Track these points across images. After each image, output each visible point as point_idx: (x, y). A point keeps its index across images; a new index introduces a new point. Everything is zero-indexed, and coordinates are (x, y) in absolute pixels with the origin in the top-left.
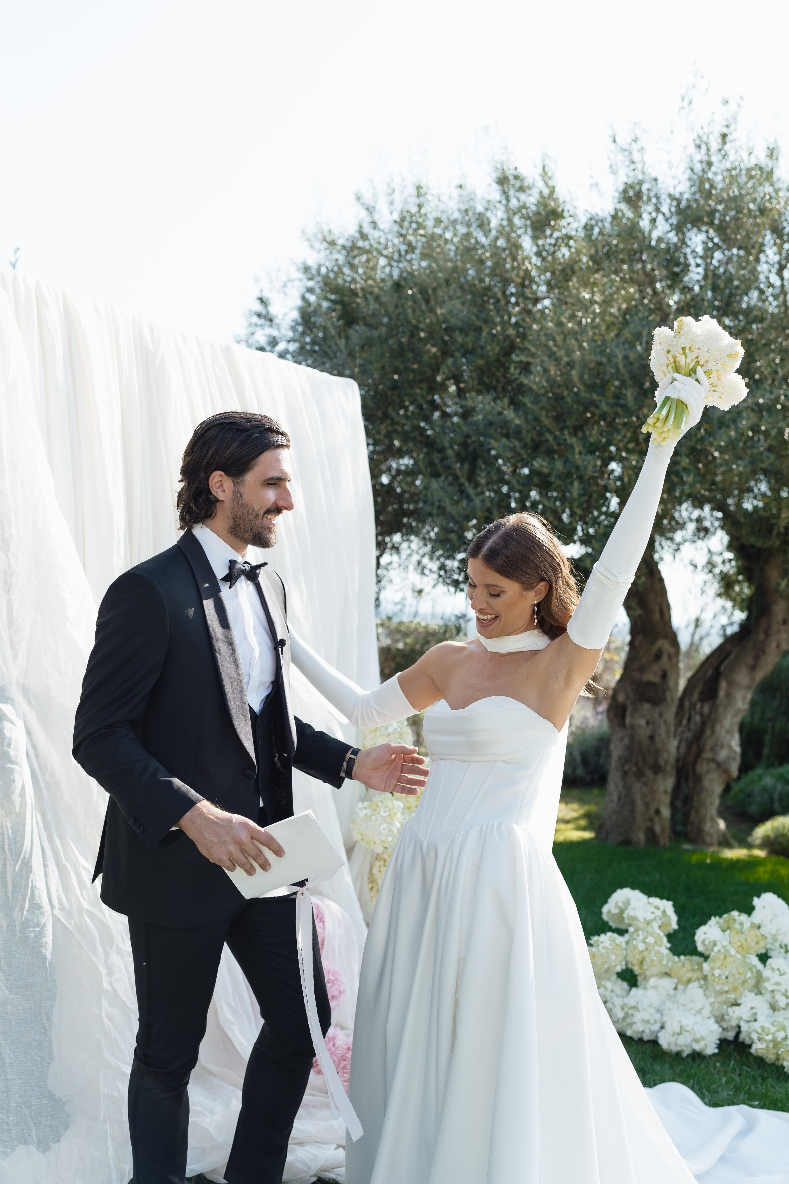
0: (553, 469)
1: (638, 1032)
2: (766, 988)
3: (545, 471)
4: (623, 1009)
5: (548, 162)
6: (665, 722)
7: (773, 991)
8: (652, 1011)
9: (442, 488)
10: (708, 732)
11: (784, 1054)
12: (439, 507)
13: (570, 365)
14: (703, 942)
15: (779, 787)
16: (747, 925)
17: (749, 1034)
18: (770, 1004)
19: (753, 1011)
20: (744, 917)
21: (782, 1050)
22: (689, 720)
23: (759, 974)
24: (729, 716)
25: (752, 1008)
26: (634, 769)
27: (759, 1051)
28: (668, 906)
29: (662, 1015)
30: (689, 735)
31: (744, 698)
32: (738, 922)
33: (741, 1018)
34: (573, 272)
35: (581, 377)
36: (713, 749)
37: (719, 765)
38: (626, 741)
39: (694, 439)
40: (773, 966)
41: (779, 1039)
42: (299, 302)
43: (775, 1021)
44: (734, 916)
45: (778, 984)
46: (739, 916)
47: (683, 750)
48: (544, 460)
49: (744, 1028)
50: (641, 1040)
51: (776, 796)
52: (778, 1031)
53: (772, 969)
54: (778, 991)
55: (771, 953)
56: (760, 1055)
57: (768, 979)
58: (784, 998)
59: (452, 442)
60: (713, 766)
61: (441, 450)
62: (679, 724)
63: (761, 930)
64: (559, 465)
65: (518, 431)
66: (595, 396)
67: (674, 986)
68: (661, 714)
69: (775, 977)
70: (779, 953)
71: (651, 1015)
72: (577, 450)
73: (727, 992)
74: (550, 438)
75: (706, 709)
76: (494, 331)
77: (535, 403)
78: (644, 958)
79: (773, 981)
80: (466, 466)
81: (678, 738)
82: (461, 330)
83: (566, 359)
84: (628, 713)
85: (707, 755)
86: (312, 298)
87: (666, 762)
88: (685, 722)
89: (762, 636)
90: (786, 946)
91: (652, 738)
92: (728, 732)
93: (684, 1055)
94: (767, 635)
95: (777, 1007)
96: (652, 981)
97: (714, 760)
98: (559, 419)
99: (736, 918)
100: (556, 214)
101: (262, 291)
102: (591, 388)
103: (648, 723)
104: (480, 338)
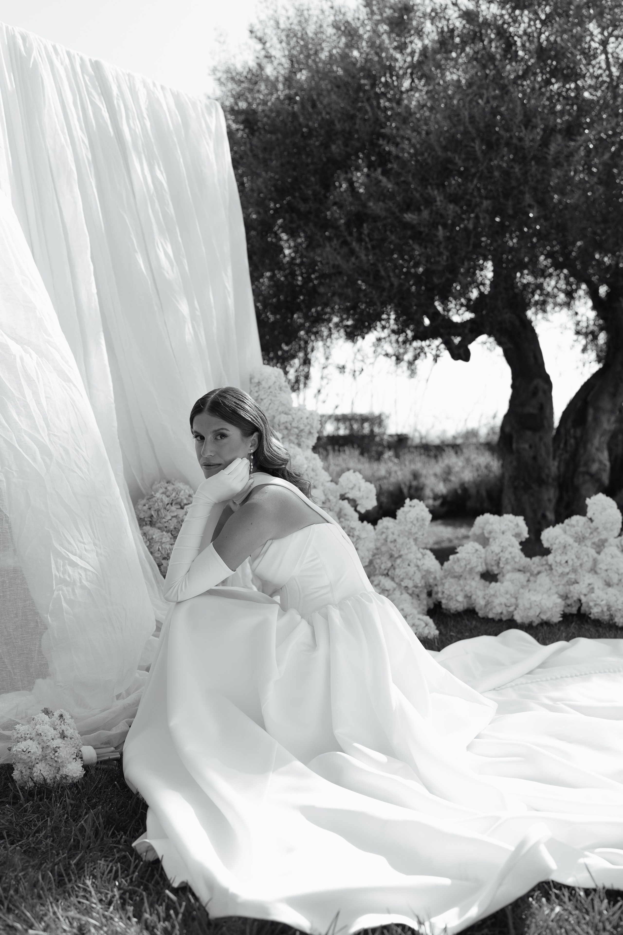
1: (497, 614)
2: (601, 569)
4: (484, 598)
6: (545, 444)
7: (606, 570)
8: (508, 596)
10: (581, 451)
14: (548, 540)
17: (588, 603)
18: (605, 581)
19: (591, 587)
21: (614, 611)
22: (566, 444)
23: (595, 560)
24: (598, 437)
25: (589, 584)
26: (522, 484)
27: (596, 615)
28: (520, 520)
29: (517, 600)
30: (566, 456)
31: (609, 421)
33: (581, 593)
36: (586, 464)
37: (592, 476)
38: (515, 463)
41: (612, 603)
44: (573, 520)
46: (577, 518)
47: (562, 469)
49: (584, 599)
50: (501, 620)
56: (597, 618)
57: (602, 563)
58: (616, 575)
60: (587, 477)
62: (556, 447)
67: (527, 579)
68: (541, 439)
71: (507, 599)
73: (568, 574)
75: (579, 433)
78: (500, 559)
79: (606, 563)
81: (557, 459)
82: (340, 121)
84: (514, 440)
85: (582, 469)
87: (548, 476)
88: (562, 446)
91: (535, 458)
92: (597, 449)
93: (534, 624)
95: (611, 583)
96: (508, 576)
97: (588, 473)
103: (531, 447)
104: (355, 124)
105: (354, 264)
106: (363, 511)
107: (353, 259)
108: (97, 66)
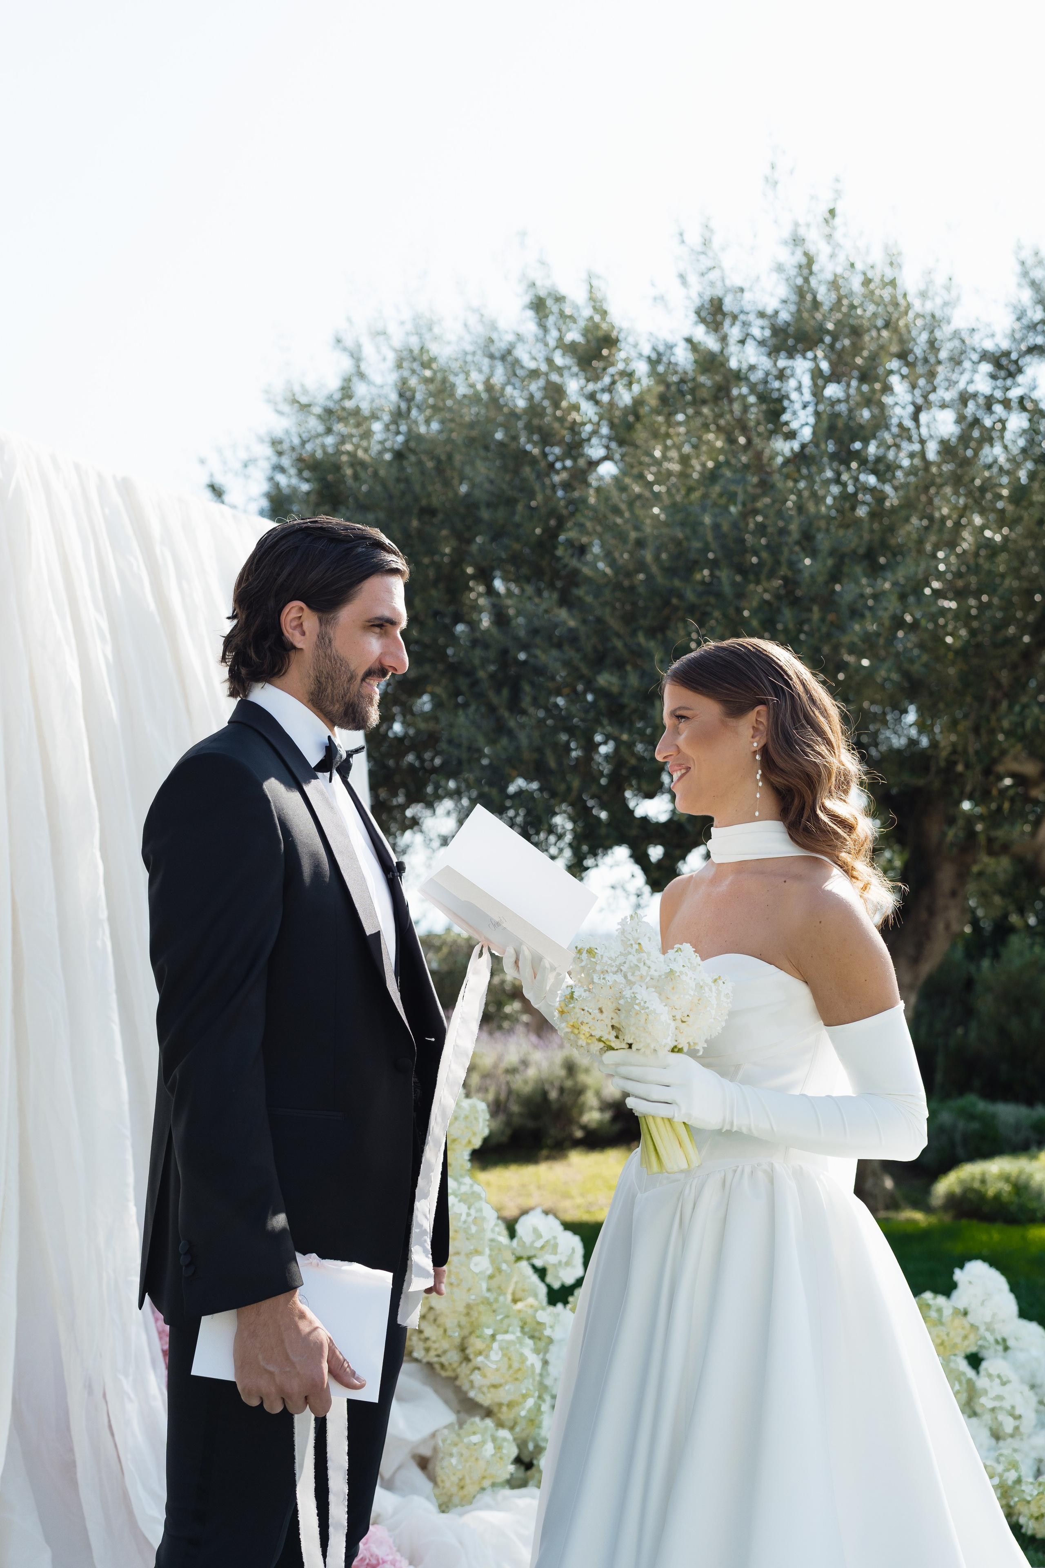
0: (625, 686)
2: (983, 1405)
3: (615, 689)
5: (595, 283)
7: (993, 1410)
9: (473, 722)
11: (1018, 1507)
12: (469, 749)
13: (640, 544)
15: (961, 1125)
16: (947, 1312)
18: (991, 1429)
20: (941, 1300)
21: (1016, 1499)
23: (970, 1384)
32: (934, 1308)
34: (638, 418)
35: (657, 558)
39: (817, 635)
40: (991, 1371)
41: (1010, 1482)
42: (265, 487)
43: (1001, 1455)
44: (926, 1300)
45: (999, 1398)
46: (935, 1298)
48: (612, 674)
51: (958, 1137)
52: (1008, 1470)
53: (990, 1376)
54: (1001, 1408)
55: (984, 1353)
57: (985, 1392)
58: (1011, 1419)
59: (485, 662)
61: (470, 673)
63: (969, 1317)
64: (634, 680)
65: (572, 638)
66: (677, 583)
69: (995, 1388)
70: (996, 1351)
72: (657, 657)
74: (619, 644)
76: (533, 504)
77: (596, 597)
79: (992, 1394)
80: (505, 692)
82: (488, 505)
83: (633, 535)
86: (282, 480)
89: (924, 916)
90: (1004, 1340)
94: (932, 912)
95: (1001, 1434)
98: (629, 619)
99: (931, 1302)
100: (609, 341)
101: (212, 475)
102: (670, 571)
104: (513, 513)
105: (505, 749)
106: (556, 1285)
107: (504, 741)
108: (126, 487)
